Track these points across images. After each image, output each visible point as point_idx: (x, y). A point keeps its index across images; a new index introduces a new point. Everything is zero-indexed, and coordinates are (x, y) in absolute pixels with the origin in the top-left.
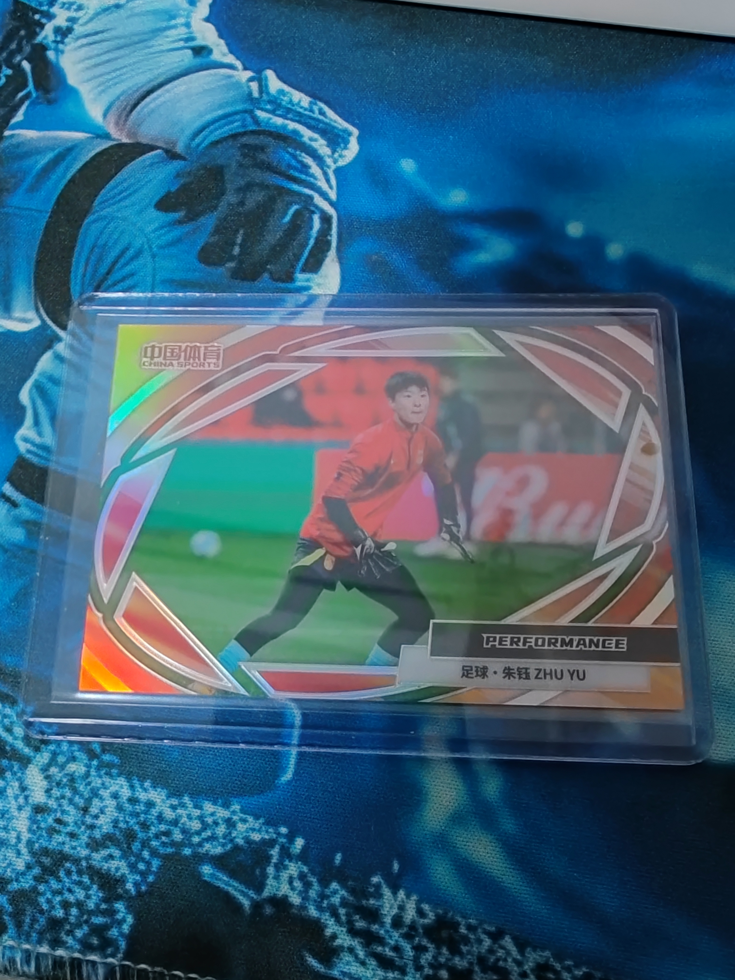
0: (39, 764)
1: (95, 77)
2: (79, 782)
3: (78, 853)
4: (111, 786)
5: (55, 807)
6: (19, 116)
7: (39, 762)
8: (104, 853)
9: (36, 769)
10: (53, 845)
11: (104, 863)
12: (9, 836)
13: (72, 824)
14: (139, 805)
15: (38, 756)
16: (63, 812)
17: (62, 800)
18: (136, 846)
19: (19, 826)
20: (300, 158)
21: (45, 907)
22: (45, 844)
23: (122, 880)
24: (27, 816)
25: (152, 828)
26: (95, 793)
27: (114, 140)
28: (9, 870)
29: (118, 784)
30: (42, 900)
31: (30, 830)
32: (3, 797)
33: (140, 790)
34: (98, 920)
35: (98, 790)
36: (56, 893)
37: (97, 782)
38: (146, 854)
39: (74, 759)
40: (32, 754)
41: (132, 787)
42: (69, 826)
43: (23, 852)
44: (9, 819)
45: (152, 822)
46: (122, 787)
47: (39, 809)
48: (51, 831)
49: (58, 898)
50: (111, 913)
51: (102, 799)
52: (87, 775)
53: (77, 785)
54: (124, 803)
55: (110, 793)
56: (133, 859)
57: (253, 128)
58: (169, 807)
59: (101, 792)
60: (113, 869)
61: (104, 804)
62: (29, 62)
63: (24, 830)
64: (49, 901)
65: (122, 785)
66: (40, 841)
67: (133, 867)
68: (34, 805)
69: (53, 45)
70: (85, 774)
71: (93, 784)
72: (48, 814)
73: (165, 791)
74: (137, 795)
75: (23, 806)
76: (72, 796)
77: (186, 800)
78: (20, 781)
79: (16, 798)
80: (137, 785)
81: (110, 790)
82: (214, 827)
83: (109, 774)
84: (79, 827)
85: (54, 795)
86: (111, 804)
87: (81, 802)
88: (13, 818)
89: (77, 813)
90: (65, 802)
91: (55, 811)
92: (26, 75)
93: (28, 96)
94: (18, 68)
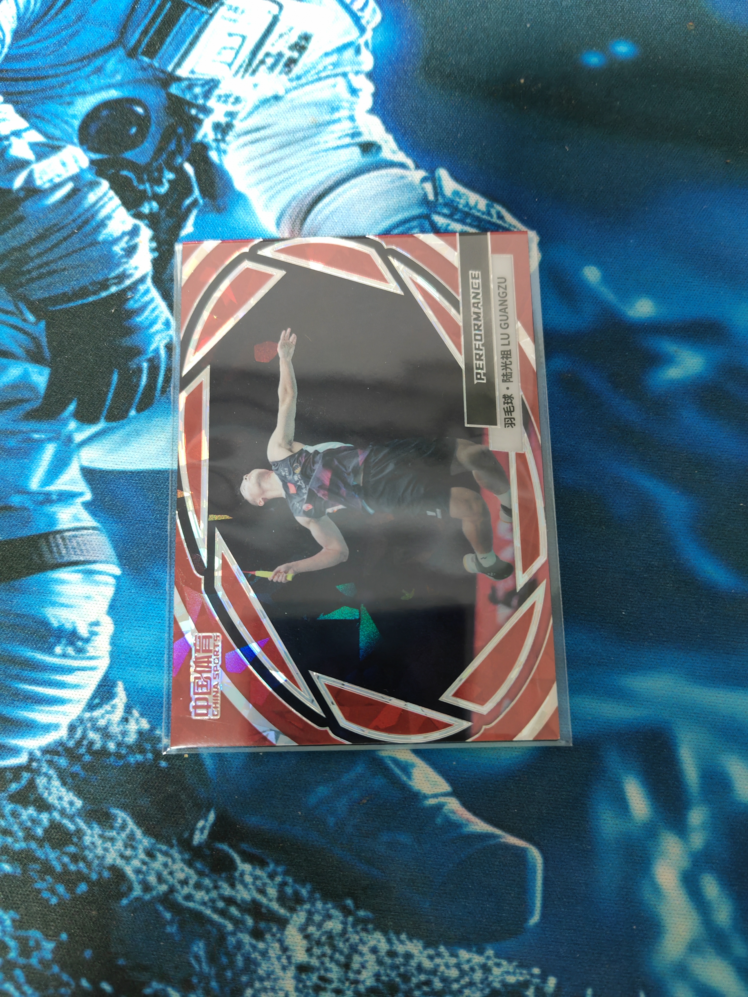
0: (298, 923)
2: (337, 938)
4: (369, 941)
5: (317, 965)
6: (188, 228)
7: (296, 921)
9: (295, 930)
13: (336, 980)
14: (398, 958)
15: (295, 916)
16: (327, 970)
17: (324, 958)
19: (286, 985)
24: (293, 975)
25: (413, 979)
26: (354, 949)
29: (375, 938)
31: (297, 989)
32: (266, 958)
33: (396, 942)
35: (357, 946)
37: (354, 938)
39: (329, 917)
40: (288, 915)
41: (389, 941)
42: (333, 982)
44: (275, 979)
45: (413, 975)
46: (379, 941)
47: (303, 969)
48: (317, 989)
51: (362, 954)
52: (344, 932)
53: (336, 942)
54: (383, 957)
55: (369, 947)
58: (427, 957)
59: (360, 947)
61: (365, 959)
62: (191, 164)
63: (292, 989)
65: (379, 939)
68: (296, 964)
69: (214, 145)
70: (343, 930)
71: (352, 941)
72: (312, 973)
73: (421, 942)
74: (395, 948)
75: (287, 966)
76: (332, 954)
77: (442, 949)
78: (281, 941)
79: (279, 958)
80: (394, 938)
81: (369, 945)
82: (471, 973)
83: (365, 930)
84: (343, 983)
85: (315, 953)
86: (371, 958)
87: (342, 959)
88: (278, 979)
89: (340, 970)
90: (327, 960)
91: (318, 969)
92: (190, 180)
93: (195, 203)
94: (180, 171)
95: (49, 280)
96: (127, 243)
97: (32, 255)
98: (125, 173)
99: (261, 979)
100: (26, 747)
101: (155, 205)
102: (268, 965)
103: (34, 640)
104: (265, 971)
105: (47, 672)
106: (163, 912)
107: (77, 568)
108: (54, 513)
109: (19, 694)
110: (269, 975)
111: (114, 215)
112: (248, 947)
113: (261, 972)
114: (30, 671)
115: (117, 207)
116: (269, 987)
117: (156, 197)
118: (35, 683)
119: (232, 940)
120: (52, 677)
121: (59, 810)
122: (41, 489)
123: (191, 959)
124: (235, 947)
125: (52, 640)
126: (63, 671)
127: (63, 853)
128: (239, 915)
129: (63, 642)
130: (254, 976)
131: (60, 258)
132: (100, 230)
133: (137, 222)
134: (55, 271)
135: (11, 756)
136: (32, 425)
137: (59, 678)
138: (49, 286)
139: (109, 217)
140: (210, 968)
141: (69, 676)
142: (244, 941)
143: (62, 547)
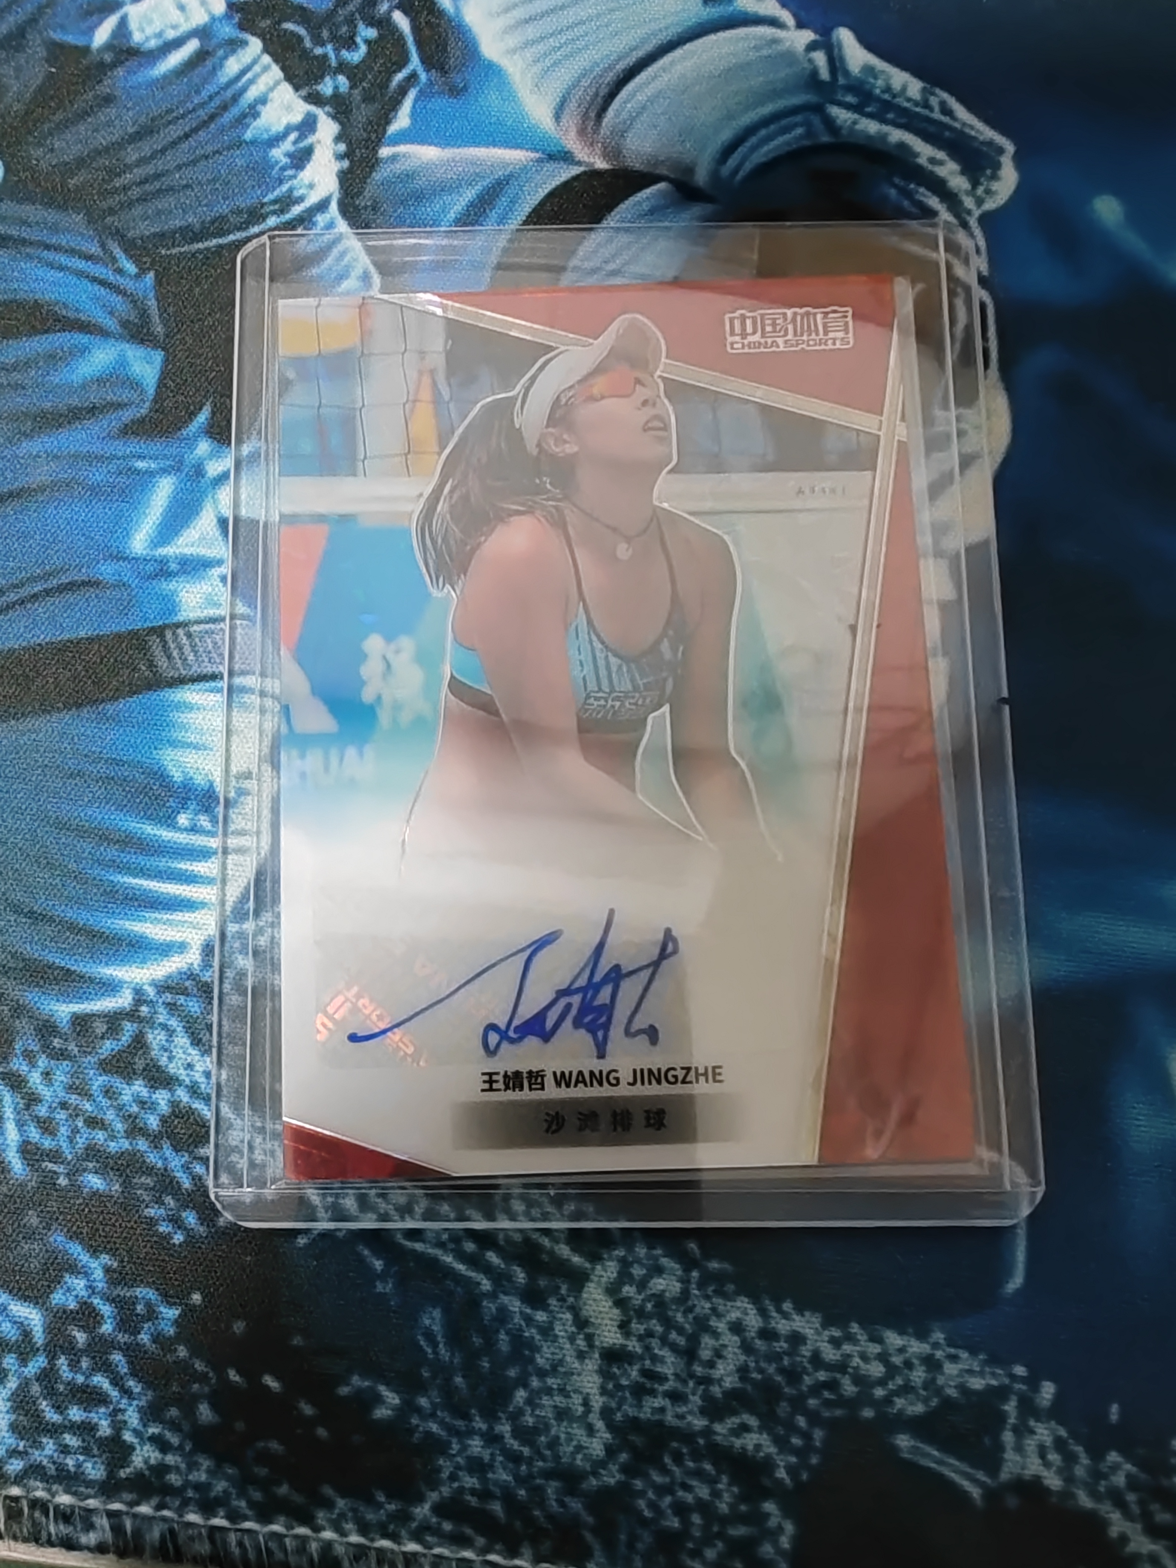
0: (604, 1280)
1: (528, 44)
2: (674, 1307)
3: (689, 1423)
4: (728, 1312)
5: (639, 1350)
6: (402, 120)
7: (602, 1276)
8: (733, 1421)
9: (599, 1291)
10: (646, 1413)
11: (733, 1439)
12: (570, 1401)
13: (671, 1377)
14: (778, 1341)
15: (599, 1267)
16: (655, 1359)
17: (651, 1340)
18: (783, 1409)
19: (586, 1384)
20: (918, 197)
21: (647, 1513)
22: (631, 1412)
23: (768, 1465)
24: (596, 1367)
25: (806, 1377)
26: (702, 1325)
27: (579, 163)
28: (579, 1456)
29: (738, 1308)
30: (642, 1504)
31: (604, 1391)
32: (551, 1338)
33: (774, 1314)
34: (739, 1531)
35: (708, 1320)
36: (663, 1490)
37: (703, 1307)
38: (801, 1421)
39: (659, 1270)
40: (588, 1265)
41: (763, 1312)
42: (666, 1379)
43: (597, 1428)
44: (565, 1373)
45: (805, 1368)
46: (745, 1313)
47: (613, 1356)
48: (640, 1392)
49: (668, 1499)
50: (758, 1518)
51: (716, 1334)
52: (685, 1296)
53: (670, 1313)
54: (753, 1338)
55: (729, 1323)
56: (781, 1431)
57: (825, 139)
58: (829, 1342)
59: (713, 1322)
60: (750, 1447)
61: (721, 1342)
62: (406, 13)
63: (595, 1391)
64: (652, 1505)
65: (746, 1308)
66: (625, 1407)
67: (782, 1443)
68: (603, 1348)
70: (681, 1293)
71: (698, 1310)
72: (630, 1364)
73: (817, 1315)
74: (773, 1324)
75: (586, 1352)
76: (664, 1331)
77: (855, 1328)
78: (575, 1310)
79: (572, 1339)
80: (771, 1308)
81: (728, 1318)
82: (906, 1371)
83: (720, 1293)
84: (685, 1382)
85: (634, 1331)
86: (731, 1340)
87: (681, 1341)
88: (573, 1374)
89: (679, 1360)
90: (655, 1343)
91: (641, 1358)
92: (403, 39)
93: (413, 77)
94: (384, 24)
95: (161, 204)
96: (295, 143)
97: (128, 161)
98: (289, 26)
99: (542, 1374)
100: (129, 980)
101: (342, 79)
102: (552, 1349)
103: (141, 802)
104: (547, 1359)
105: (164, 856)
106: (368, 1260)
107: (213, 684)
108: (174, 593)
109: (117, 892)
110: (555, 1368)
111: (271, 95)
112: (517, 1319)
113: (540, 1361)
114: (135, 853)
115: (277, 83)
116: (555, 1386)
117: (343, 68)
118: (144, 874)
119: (489, 1307)
120: (173, 866)
121: (187, 1086)
122: (151, 553)
123: (419, 1337)
124: (495, 1319)
125: (171, 803)
126: (192, 855)
127: (195, 1158)
128: (503, 1266)
129: (192, 807)
130: (530, 1368)
131: (179, 167)
132: (247, 120)
133: (312, 108)
134: (171, 189)
135: (103, 995)
136: (134, 446)
137: (183, 866)
138: (159, 213)
139: (263, 100)
140: (453, 1355)
141: (203, 863)
142: (511, 1308)
143: (187, 649)
